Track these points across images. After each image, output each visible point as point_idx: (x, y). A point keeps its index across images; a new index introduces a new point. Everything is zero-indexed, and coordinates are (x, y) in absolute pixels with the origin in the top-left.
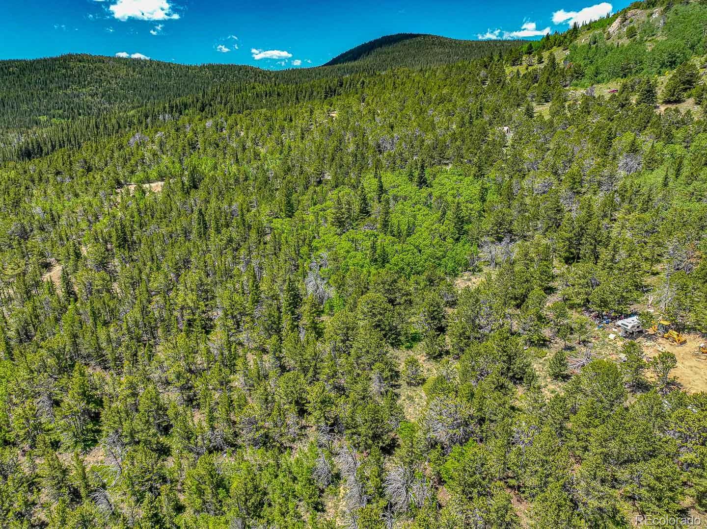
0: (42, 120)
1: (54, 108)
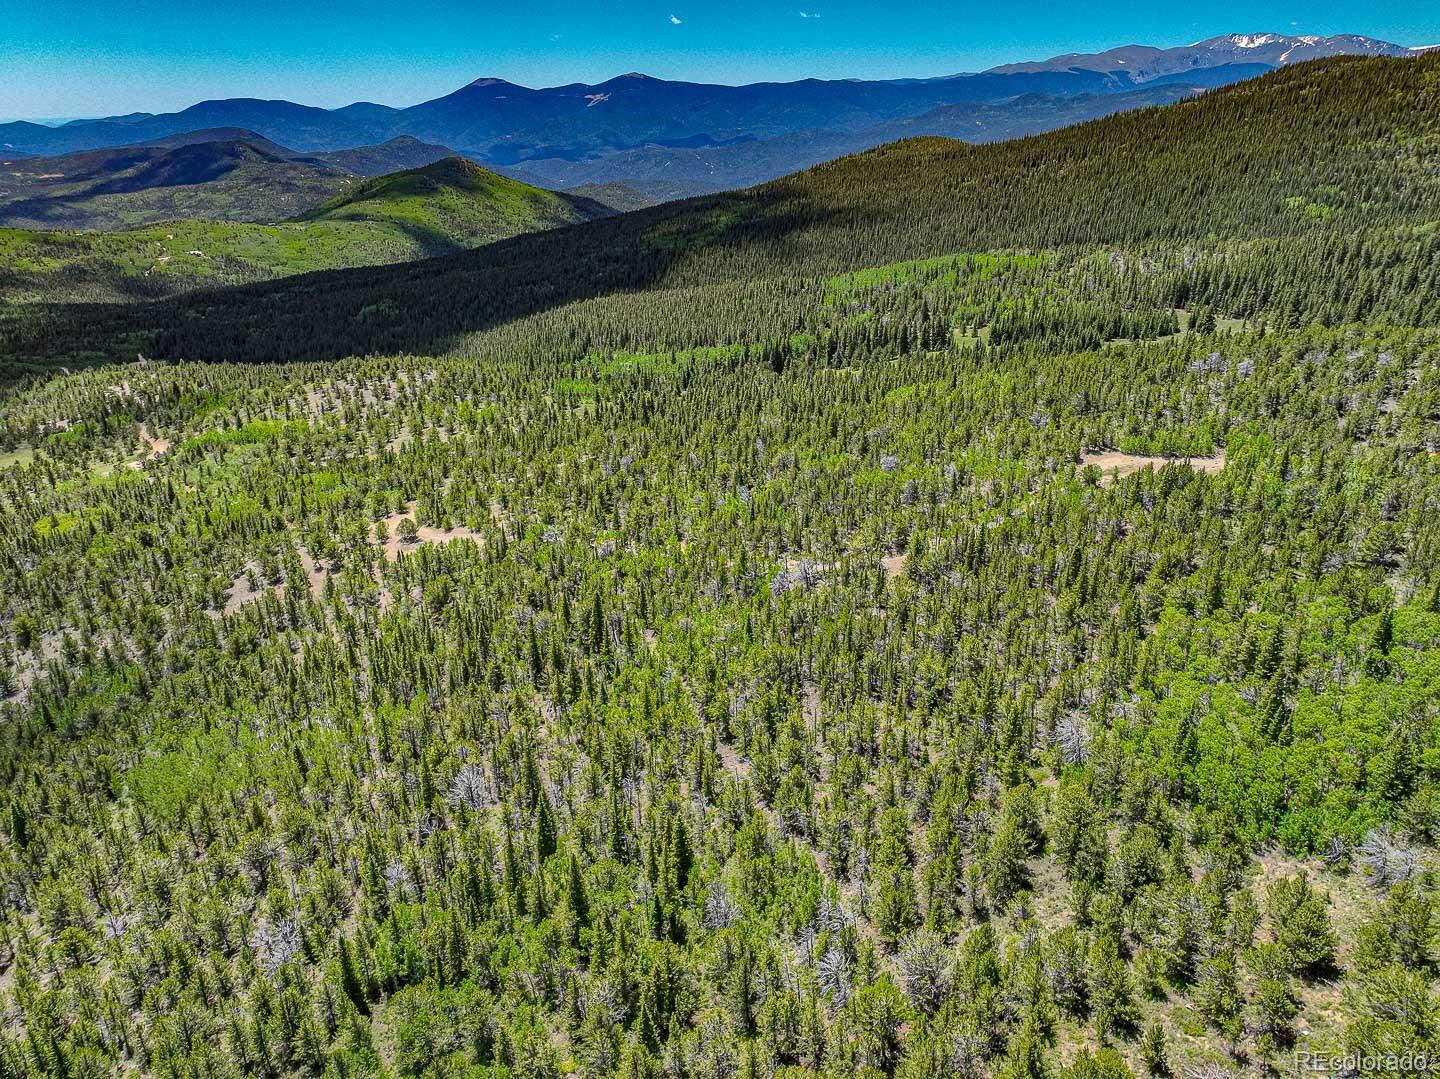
0: (1291, 205)
1: (1328, 182)
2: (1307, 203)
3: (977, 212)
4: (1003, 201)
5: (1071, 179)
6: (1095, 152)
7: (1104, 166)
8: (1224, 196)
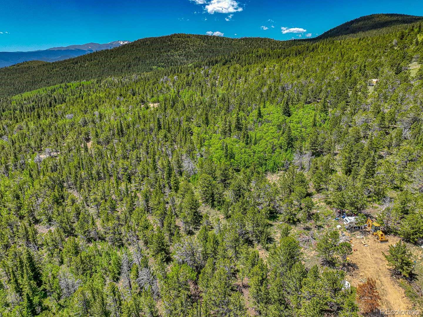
0: (154, 68)
1: (160, 62)
2: (158, 67)
3: (61, 77)
4: (69, 74)
5: (90, 66)
6: (94, 59)
7: (99, 62)
8: (136, 67)
